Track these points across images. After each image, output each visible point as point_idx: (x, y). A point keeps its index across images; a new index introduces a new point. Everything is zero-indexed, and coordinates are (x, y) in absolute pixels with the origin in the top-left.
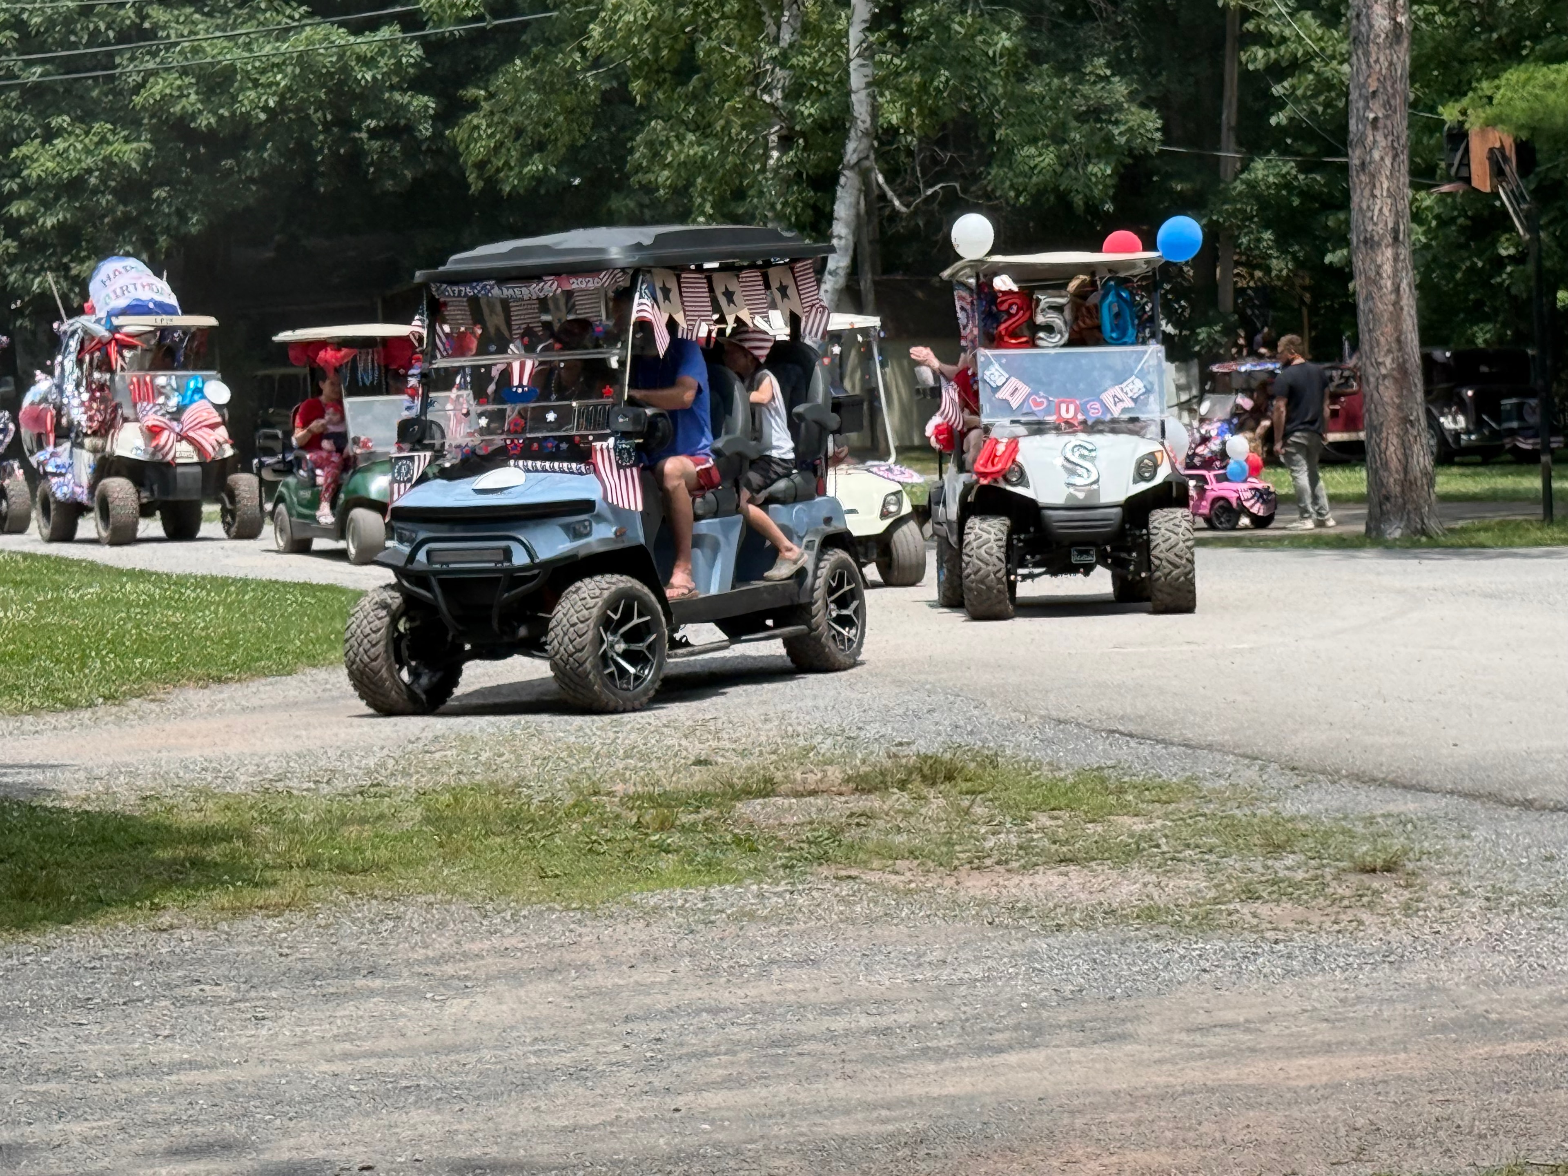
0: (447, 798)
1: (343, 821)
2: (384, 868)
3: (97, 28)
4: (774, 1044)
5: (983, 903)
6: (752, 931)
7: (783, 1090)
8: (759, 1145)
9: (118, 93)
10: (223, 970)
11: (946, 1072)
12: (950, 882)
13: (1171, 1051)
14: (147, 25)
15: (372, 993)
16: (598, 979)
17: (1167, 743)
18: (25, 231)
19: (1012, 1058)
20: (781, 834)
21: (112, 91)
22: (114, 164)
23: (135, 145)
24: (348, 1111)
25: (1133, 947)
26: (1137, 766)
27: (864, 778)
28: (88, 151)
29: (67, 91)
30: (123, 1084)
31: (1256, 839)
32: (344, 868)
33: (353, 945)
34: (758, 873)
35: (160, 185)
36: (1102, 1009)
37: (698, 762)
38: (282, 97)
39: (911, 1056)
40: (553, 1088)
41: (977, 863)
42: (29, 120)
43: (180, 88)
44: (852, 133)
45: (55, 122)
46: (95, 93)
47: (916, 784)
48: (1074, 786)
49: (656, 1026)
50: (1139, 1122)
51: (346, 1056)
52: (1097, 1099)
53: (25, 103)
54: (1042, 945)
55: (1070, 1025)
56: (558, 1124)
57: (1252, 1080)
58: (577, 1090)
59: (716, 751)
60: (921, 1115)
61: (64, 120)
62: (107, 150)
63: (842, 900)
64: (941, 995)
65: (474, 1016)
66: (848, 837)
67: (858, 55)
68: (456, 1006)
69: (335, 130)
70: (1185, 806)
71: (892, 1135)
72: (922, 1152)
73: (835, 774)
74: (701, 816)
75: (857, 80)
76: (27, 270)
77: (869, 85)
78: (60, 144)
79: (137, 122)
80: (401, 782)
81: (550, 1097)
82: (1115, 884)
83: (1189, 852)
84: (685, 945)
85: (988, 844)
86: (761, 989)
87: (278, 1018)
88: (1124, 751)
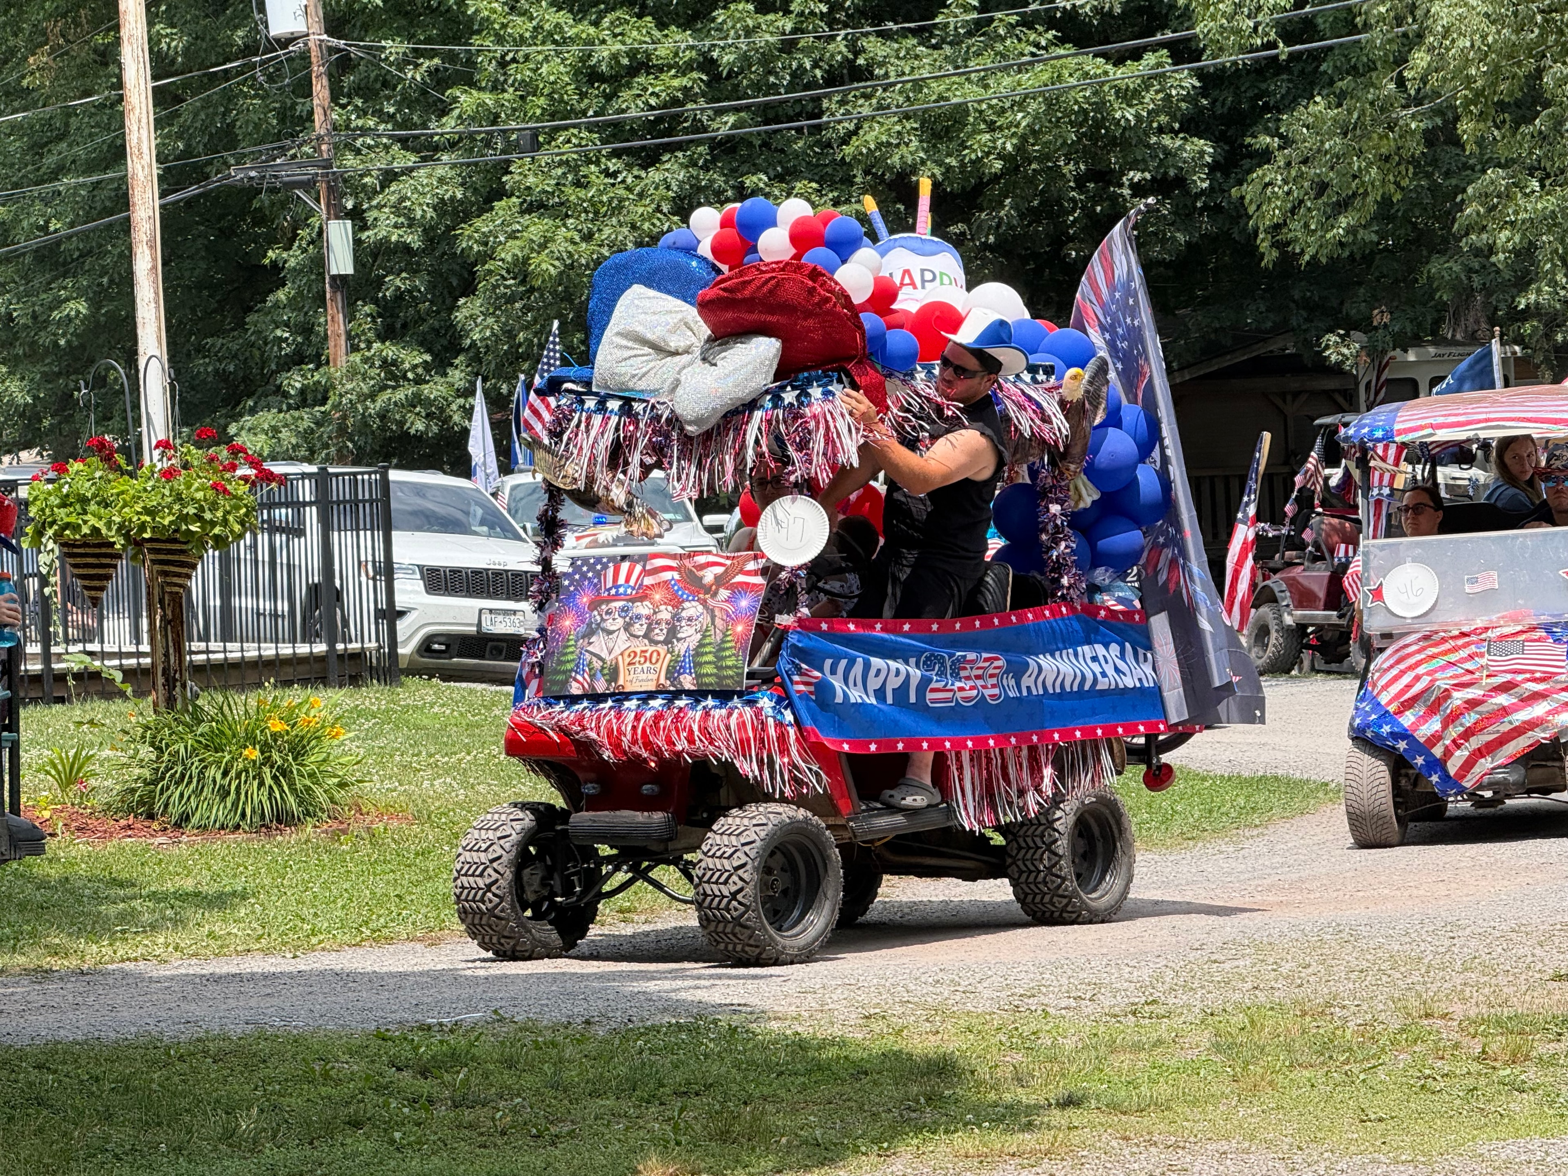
0: (1241, 1019)
1: (1112, 1047)
2: (1163, 1106)
3: (800, 66)
9: (824, 145)
14: (861, 61)
21: (818, 143)
29: (765, 145)
32: (1114, 1107)
42: (720, 181)
43: (899, 134)
45: (750, 181)
46: (798, 147)
53: (714, 160)
61: (760, 179)
69: (1091, 185)
74: (1561, 1047)
79: (849, 181)
80: (1182, 999)
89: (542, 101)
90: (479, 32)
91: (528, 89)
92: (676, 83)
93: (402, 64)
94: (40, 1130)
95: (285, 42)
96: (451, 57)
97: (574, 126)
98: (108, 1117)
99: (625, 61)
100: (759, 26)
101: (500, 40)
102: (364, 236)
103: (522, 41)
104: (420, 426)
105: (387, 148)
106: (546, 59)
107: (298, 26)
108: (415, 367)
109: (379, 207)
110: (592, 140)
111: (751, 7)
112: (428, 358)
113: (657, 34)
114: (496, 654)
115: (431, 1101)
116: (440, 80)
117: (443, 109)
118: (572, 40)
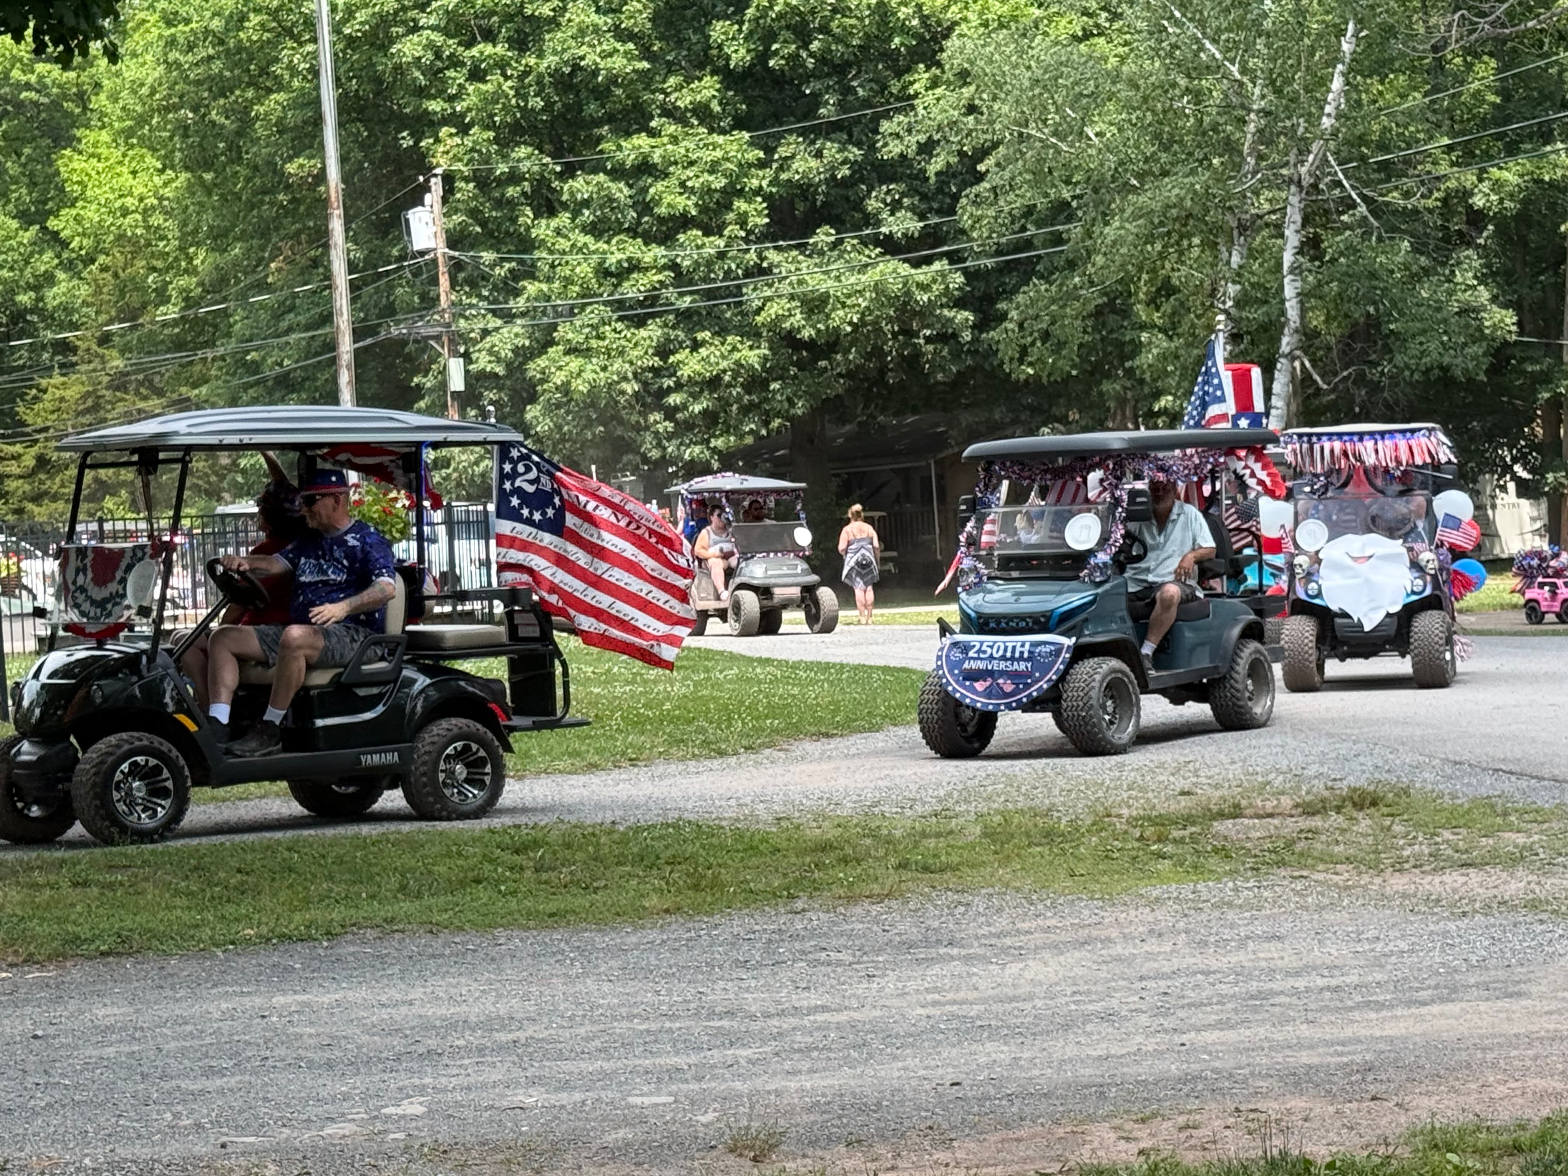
0: (998, 819)
1: (924, 835)
2: (954, 868)
3: (729, 267)
4: (1252, 997)
5: (1405, 896)
6: (1231, 915)
7: (1262, 1031)
8: (1246, 1071)
9: (744, 314)
10: (842, 941)
11: (1384, 1019)
12: (1378, 880)
13: (1554, 1005)
14: (765, 265)
15: (953, 958)
16: (1119, 949)
17: (1540, 779)
18: (679, 416)
19: (1436, 1009)
20: (1249, 845)
21: (741, 313)
22: (742, 366)
23: (757, 352)
24: (939, 1043)
25: (1523, 929)
26: (1517, 796)
27: (1309, 804)
28: (723, 357)
29: (709, 314)
30: (775, 1022)
32: (926, 869)
33: (936, 924)
34: (1232, 873)
35: (775, 380)
36: (1501, 974)
37: (1183, 793)
38: (863, 315)
39: (1358, 1006)
40: (1089, 1028)
41: (1399, 867)
42: (681, 335)
43: (789, 309)
44: (1286, 331)
45: (700, 336)
46: (728, 315)
47: (1349, 809)
48: (1470, 810)
49: (1163, 983)
50: (1536, 1058)
51: (935, 1003)
52: (1501, 1040)
53: (678, 323)
54: (1452, 926)
55: (1477, 985)
56: (1095, 1054)
58: (1106, 1029)
59: (1195, 784)
60: (1367, 1050)
61: (706, 335)
62: (736, 356)
63: (1297, 893)
64: (1378, 963)
65: (1028, 975)
66: (1300, 846)
67: (1291, 271)
68: (1014, 968)
69: (901, 337)
70: (1556, 825)
71: (1347, 1065)
72: (1370, 1079)
73: (1286, 802)
74: (1186, 833)
75: (1290, 290)
76: (681, 444)
77: (1298, 294)
78: (704, 352)
79: (758, 335)
80: (964, 807)
81: (1090, 1034)
82: (1505, 882)
83: (1561, 859)
84: (1181, 925)
85: (1406, 853)
86: (1241, 958)
87: (884, 975)
88: (1508, 785)
89: (577, 289)
90: (538, 248)
91: (568, 281)
92: (656, 278)
93: (492, 266)
94: (291, 886)
95: (422, 253)
96: (521, 262)
97: (596, 303)
98: (331, 878)
99: (626, 265)
100: (704, 244)
101: (551, 252)
102: (471, 367)
103: (564, 253)
105: (484, 316)
106: (579, 264)
107: (432, 245)
109: (479, 351)
110: (606, 312)
111: (700, 233)
113: (644, 248)
115: (522, 868)
116: (516, 276)
117: (517, 293)
118: (594, 252)
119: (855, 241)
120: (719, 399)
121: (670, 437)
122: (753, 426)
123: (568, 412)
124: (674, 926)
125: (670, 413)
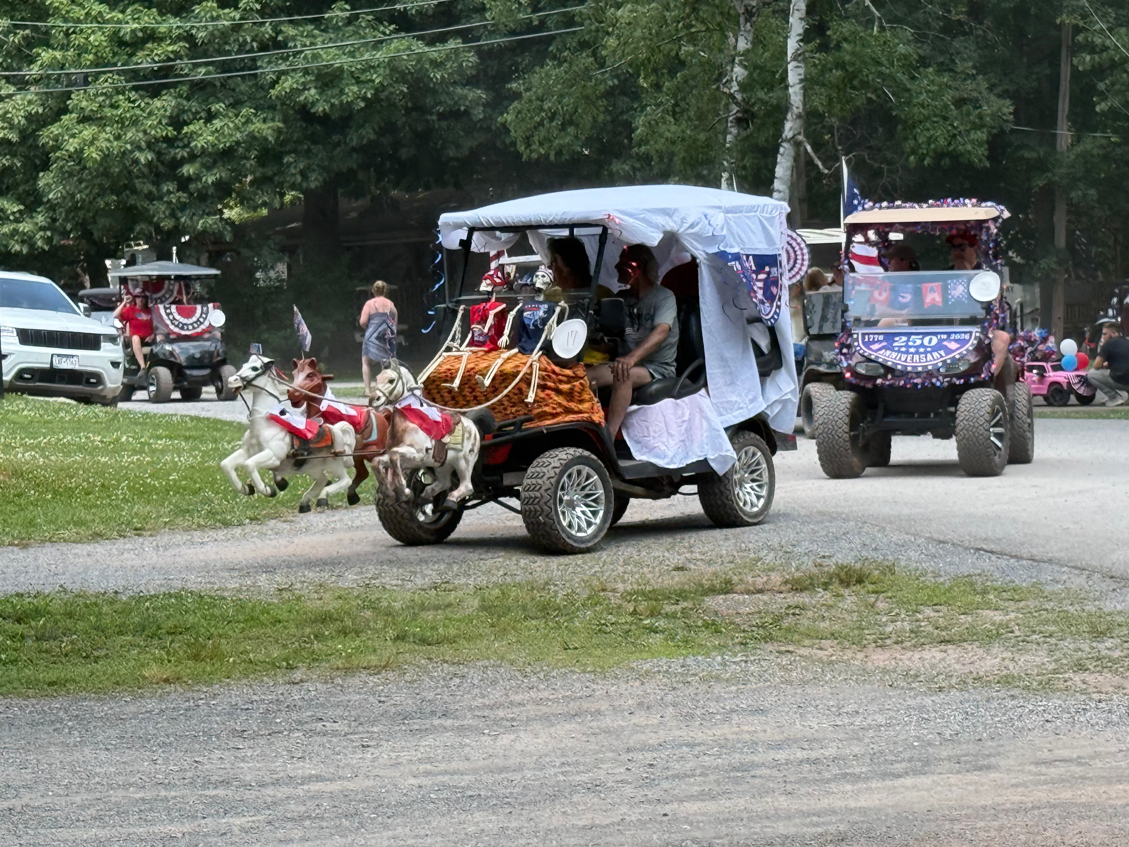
0: (497, 592)
1: (423, 607)
2: (452, 641)
3: (245, 41)
4: (735, 769)
5: (885, 671)
6: (718, 689)
7: (742, 803)
9: (258, 87)
10: (339, 712)
11: (859, 791)
12: (860, 656)
13: (1022, 778)
14: (280, 38)
15: (446, 729)
16: (608, 722)
17: (1019, 558)
18: (192, 186)
19: (908, 781)
20: (738, 620)
21: (255, 86)
22: (254, 138)
23: (271, 124)
24: (430, 813)
25: (995, 704)
26: (997, 575)
27: (798, 581)
28: (237, 128)
29: (222, 85)
30: (270, 791)
31: (1085, 628)
32: (424, 641)
33: (431, 696)
34: (721, 648)
35: (289, 153)
36: (972, 748)
37: (678, 569)
38: (377, 90)
39: (835, 778)
40: (576, 798)
41: (881, 643)
42: (196, 106)
43: (303, 83)
44: (789, 116)
45: (214, 107)
46: (243, 87)
47: (835, 586)
48: (951, 588)
49: (649, 756)
50: (1001, 829)
51: (427, 774)
52: (970, 811)
53: (193, 94)
54: (928, 701)
55: (949, 759)
56: (580, 823)
57: (1084, 799)
58: (593, 800)
59: (690, 560)
60: (841, 821)
61: (220, 106)
62: (251, 127)
63: (783, 668)
64: (856, 737)
65: (519, 747)
66: (785, 624)
67: (795, 58)
68: (506, 739)
69: (414, 114)
70: (1032, 603)
71: (821, 835)
73: (776, 578)
74: (678, 608)
75: (793, 78)
76: (194, 214)
77: (801, 81)
78: (217, 123)
79: (272, 108)
80: (463, 580)
81: (574, 805)
82: (981, 659)
83: (1035, 636)
84: (669, 698)
85: (889, 629)
86: (725, 731)
87: (378, 746)
88: (987, 563)
89: (91, 57)
90: (53, 15)
91: (82, 50)
92: (170, 48)
93: (6, 33)
96: (35, 29)
97: (110, 72)
99: (140, 34)
100: (219, 16)
101: (66, 20)
103: (79, 21)
104: (17, 248)
106: (93, 32)
108: (13, 213)
110: (121, 82)
112: (22, 207)
113: (159, 18)
114: (62, 380)
115: (23, 637)
116: (30, 43)
117: (31, 60)
118: (108, 22)
119: (370, 17)
120: (233, 170)
121: (183, 207)
122: (266, 199)
123: (80, 181)
124: (173, 696)
125: (184, 183)
